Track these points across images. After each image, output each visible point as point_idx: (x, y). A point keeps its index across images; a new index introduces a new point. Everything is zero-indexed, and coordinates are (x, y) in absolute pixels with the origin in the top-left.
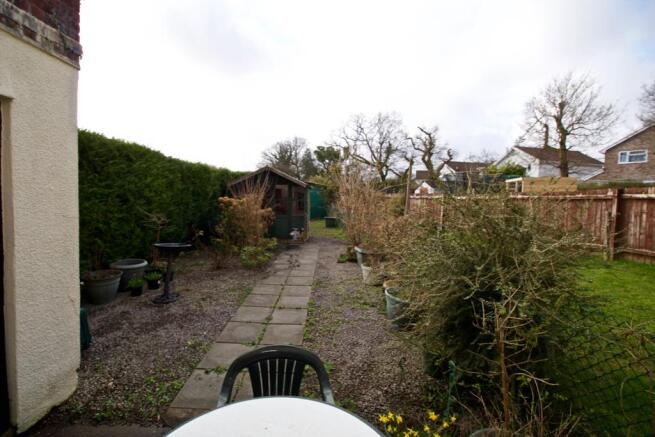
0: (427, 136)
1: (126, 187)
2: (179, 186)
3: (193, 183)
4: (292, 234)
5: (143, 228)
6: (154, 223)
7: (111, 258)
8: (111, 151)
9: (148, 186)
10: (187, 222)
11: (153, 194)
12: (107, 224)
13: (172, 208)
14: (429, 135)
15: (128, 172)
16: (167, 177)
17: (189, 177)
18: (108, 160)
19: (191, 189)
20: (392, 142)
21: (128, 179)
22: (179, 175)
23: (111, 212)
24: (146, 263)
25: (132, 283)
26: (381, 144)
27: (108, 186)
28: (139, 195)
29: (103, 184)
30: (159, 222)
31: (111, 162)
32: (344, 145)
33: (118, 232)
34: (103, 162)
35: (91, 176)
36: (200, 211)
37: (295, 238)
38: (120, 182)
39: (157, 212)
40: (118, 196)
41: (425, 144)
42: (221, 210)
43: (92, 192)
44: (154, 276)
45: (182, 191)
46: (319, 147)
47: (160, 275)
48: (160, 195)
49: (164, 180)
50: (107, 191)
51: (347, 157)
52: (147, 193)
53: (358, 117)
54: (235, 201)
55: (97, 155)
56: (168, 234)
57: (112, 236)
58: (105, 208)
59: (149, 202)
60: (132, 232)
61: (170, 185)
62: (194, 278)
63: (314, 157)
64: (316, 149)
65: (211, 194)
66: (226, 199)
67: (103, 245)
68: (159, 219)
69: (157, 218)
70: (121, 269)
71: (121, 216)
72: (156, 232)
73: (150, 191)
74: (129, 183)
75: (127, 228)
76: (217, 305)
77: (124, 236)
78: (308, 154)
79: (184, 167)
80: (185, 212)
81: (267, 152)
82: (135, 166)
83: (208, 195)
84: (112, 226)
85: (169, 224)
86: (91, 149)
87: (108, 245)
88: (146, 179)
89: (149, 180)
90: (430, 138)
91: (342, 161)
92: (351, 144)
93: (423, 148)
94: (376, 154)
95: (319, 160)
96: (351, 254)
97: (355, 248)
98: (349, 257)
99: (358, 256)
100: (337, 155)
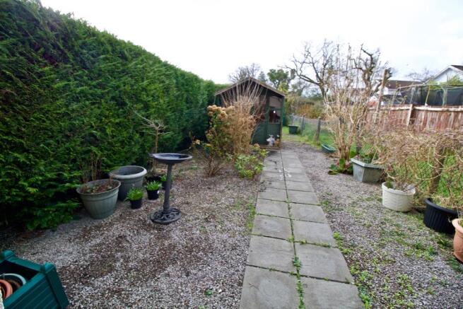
0: (369, 57)
1: (122, 88)
2: (174, 92)
3: (187, 91)
4: (268, 140)
5: (142, 134)
6: (153, 129)
7: (109, 166)
8: (102, 44)
9: (144, 89)
10: (181, 128)
11: (150, 99)
12: (103, 130)
13: (169, 114)
14: (371, 55)
15: (123, 71)
16: (163, 82)
17: (183, 85)
18: (99, 55)
19: (185, 96)
20: (333, 64)
21: (123, 79)
22: (175, 81)
23: (106, 117)
24: (145, 171)
25: (132, 194)
26: (325, 66)
27: (100, 86)
28: (136, 98)
29: (94, 83)
30: (157, 128)
31: (102, 57)
32: (293, 67)
33: (115, 139)
34: (93, 56)
35: (80, 72)
36: (192, 118)
37: (271, 144)
38: (114, 83)
39: (155, 118)
40: (113, 98)
41: (366, 64)
42: (211, 117)
43: (82, 92)
44: (153, 185)
45: (177, 97)
46: (271, 70)
47: (160, 185)
48: (157, 101)
49: (161, 85)
50: (99, 91)
51: (293, 77)
52: (144, 97)
53: (307, 43)
54: (222, 110)
55: (84, 45)
56: (165, 140)
57: (109, 143)
58: (98, 111)
59: (147, 107)
60: (131, 138)
61: (167, 90)
62: (191, 185)
63: (267, 77)
64: (269, 72)
65: (201, 102)
66: (214, 107)
67: (99, 154)
68: (157, 125)
69: (155, 124)
70: (119, 179)
71: (117, 121)
72: (154, 138)
73: (147, 96)
74: (125, 84)
75: (125, 134)
76: (223, 231)
77: (122, 142)
78: (262, 76)
79: (179, 73)
80: (180, 118)
81: (232, 76)
82: (130, 65)
83: (198, 102)
84: (108, 131)
85: (166, 131)
86: (77, 38)
87: (106, 152)
88: (143, 82)
89: (145, 82)
90: (372, 58)
91: (289, 81)
92: (299, 65)
93: (364, 68)
94: (319, 74)
95: (271, 80)
96: (345, 166)
97: (353, 160)
98: (340, 168)
99: (356, 170)
100: (285, 76)
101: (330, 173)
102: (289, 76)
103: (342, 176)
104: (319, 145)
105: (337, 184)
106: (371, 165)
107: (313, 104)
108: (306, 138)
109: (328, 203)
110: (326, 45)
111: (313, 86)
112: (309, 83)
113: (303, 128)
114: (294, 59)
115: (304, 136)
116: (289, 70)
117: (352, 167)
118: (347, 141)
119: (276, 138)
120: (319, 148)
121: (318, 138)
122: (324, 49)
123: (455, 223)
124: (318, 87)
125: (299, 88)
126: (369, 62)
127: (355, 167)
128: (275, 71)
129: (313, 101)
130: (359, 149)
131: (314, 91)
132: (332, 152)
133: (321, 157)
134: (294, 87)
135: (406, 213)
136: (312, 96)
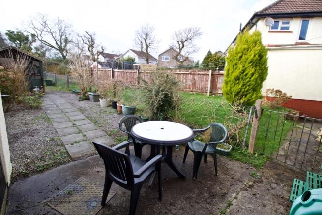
0: (90, 37)
4: (35, 90)
20: (67, 36)
26: (61, 36)
37: (37, 92)
46: (9, 31)
51: (34, 41)
53: (43, 16)
63: (5, 37)
64: (7, 32)
90: (92, 38)
91: (31, 43)
92: (39, 33)
93: (88, 43)
94: (58, 42)
95: (10, 40)
96: (86, 96)
97: (89, 93)
98: (84, 98)
99: (91, 97)
100: (27, 39)
101: (80, 101)
102: (30, 38)
103: (85, 101)
104: (70, 90)
105: (84, 104)
106: (96, 94)
107: (59, 65)
108: (60, 87)
109: (81, 110)
110: (60, 22)
111: (53, 50)
112: (50, 47)
113: (56, 81)
114: (33, 27)
115: (58, 86)
116: (29, 34)
117: (89, 97)
118: (85, 86)
119: (40, 88)
120: (71, 92)
121: (68, 87)
122: (59, 24)
123: (117, 104)
124: (58, 51)
125: (42, 50)
126: (90, 40)
127: (90, 96)
128: (13, 32)
129: (58, 63)
130: (91, 89)
131: (55, 54)
132: (78, 92)
133: (73, 96)
134: (37, 49)
135: (108, 107)
136: (55, 58)
